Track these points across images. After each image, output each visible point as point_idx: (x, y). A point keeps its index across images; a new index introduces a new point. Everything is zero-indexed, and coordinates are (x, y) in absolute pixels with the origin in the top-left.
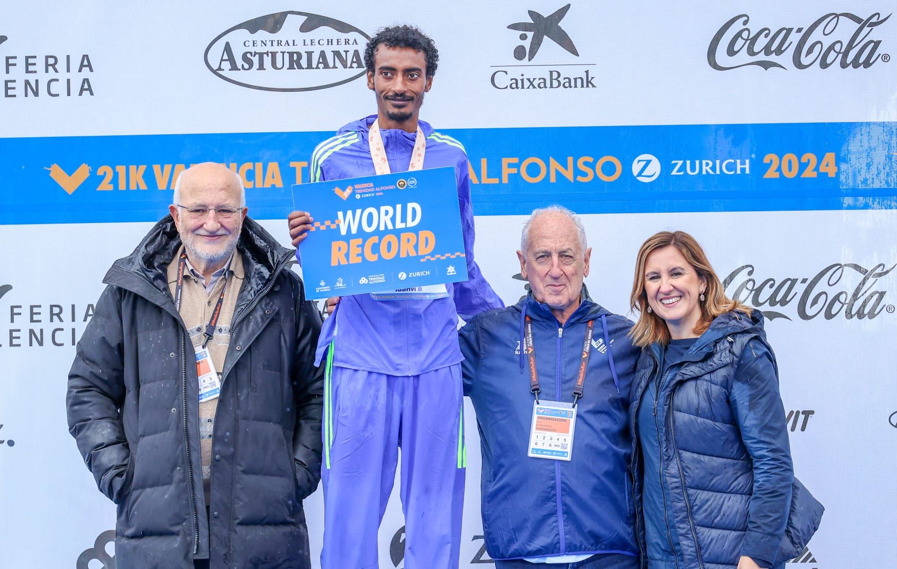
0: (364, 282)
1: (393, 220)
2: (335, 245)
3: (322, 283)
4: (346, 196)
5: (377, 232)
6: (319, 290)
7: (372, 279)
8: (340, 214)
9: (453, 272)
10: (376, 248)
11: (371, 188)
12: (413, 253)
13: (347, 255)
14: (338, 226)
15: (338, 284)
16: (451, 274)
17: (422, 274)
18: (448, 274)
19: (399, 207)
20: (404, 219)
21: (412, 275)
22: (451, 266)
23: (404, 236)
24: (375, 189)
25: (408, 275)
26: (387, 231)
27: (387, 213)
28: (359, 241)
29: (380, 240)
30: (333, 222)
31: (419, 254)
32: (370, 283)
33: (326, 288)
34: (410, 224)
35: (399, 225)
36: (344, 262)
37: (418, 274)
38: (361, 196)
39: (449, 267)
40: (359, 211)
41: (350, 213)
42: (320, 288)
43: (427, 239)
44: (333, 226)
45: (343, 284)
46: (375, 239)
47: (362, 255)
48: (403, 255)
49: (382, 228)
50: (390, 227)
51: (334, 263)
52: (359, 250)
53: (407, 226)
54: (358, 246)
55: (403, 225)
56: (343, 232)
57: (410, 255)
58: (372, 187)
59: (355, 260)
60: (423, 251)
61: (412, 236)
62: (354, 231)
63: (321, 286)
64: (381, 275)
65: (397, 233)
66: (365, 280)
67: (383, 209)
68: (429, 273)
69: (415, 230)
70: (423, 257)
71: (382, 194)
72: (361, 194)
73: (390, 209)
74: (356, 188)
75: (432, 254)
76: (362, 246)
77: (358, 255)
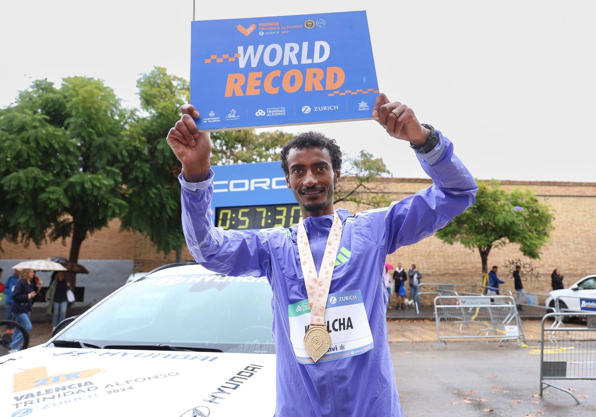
0: (261, 114)
1: (299, 56)
2: (231, 77)
3: (212, 114)
4: (249, 33)
5: (280, 66)
6: (207, 121)
7: (270, 112)
8: (240, 49)
9: (365, 108)
10: (277, 82)
11: (276, 26)
12: (319, 87)
13: (244, 88)
14: (237, 60)
15: (230, 116)
16: (363, 109)
17: (330, 108)
18: (359, 109)
19: (305, 45)
20: (311, 55)
21: (318, 109)
22: (363, 102)
23: (310, 72)
24: (281, 28)
25: (312, 109)
26: (291, 66)
27: (292, 49)
28: (260, 74)
29: (283, 74)
30: (232, 55)
31: (326, 89)
32: (268, 115)
33: (215, 118)
34: (317, 60)
35: (305, 61)
36: (239, 93)
37: (325, 108)
38: (265, 33)
39: (361, 102)
40: (261, 47)
41: (251, 48)
42: (209, 119)
43: (335, 74)
44: (232, 60)
45: (236, 115)
46: (278, 73)
47: (261, 87)
48: (308, 88)
49: (286, 63)
50: (295, 62)
51: (228, 94)
52: (258, 83)
53: (314, 62)
54: (257, 79)
55: (310, 61)
56: (242, 64)
57: (317, 90)
58: (278, 26)
59: (252, 91)
60: (330, 85)
61: (320, 72)
62: (254, 64)
63: (210, 117)
64: (281, 108)
65: (303, 68)
66: (262, 112)
67: (288, 46)
68: (337, 107)
69: (323, 66)
70: (331, 91)
71: (288, 32)
72: (265, 32)
73: (296, 47)
74: (260, 26)
75: (341, 89)
76: (262, 79)
77: (256, 88)
